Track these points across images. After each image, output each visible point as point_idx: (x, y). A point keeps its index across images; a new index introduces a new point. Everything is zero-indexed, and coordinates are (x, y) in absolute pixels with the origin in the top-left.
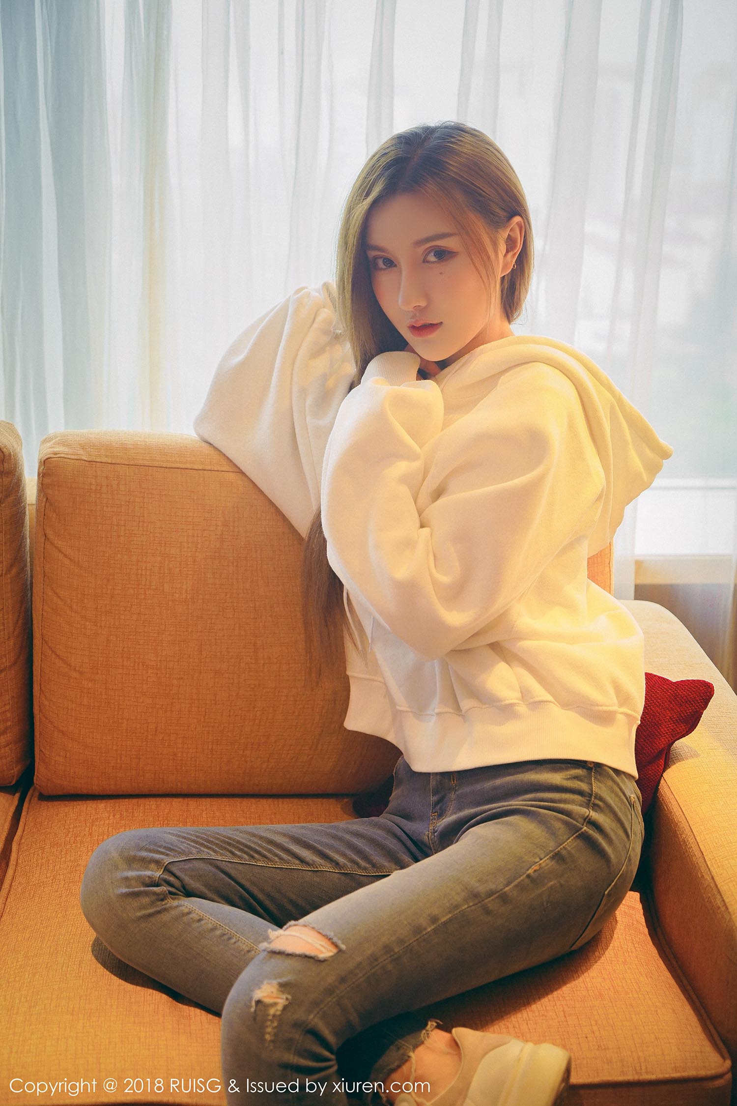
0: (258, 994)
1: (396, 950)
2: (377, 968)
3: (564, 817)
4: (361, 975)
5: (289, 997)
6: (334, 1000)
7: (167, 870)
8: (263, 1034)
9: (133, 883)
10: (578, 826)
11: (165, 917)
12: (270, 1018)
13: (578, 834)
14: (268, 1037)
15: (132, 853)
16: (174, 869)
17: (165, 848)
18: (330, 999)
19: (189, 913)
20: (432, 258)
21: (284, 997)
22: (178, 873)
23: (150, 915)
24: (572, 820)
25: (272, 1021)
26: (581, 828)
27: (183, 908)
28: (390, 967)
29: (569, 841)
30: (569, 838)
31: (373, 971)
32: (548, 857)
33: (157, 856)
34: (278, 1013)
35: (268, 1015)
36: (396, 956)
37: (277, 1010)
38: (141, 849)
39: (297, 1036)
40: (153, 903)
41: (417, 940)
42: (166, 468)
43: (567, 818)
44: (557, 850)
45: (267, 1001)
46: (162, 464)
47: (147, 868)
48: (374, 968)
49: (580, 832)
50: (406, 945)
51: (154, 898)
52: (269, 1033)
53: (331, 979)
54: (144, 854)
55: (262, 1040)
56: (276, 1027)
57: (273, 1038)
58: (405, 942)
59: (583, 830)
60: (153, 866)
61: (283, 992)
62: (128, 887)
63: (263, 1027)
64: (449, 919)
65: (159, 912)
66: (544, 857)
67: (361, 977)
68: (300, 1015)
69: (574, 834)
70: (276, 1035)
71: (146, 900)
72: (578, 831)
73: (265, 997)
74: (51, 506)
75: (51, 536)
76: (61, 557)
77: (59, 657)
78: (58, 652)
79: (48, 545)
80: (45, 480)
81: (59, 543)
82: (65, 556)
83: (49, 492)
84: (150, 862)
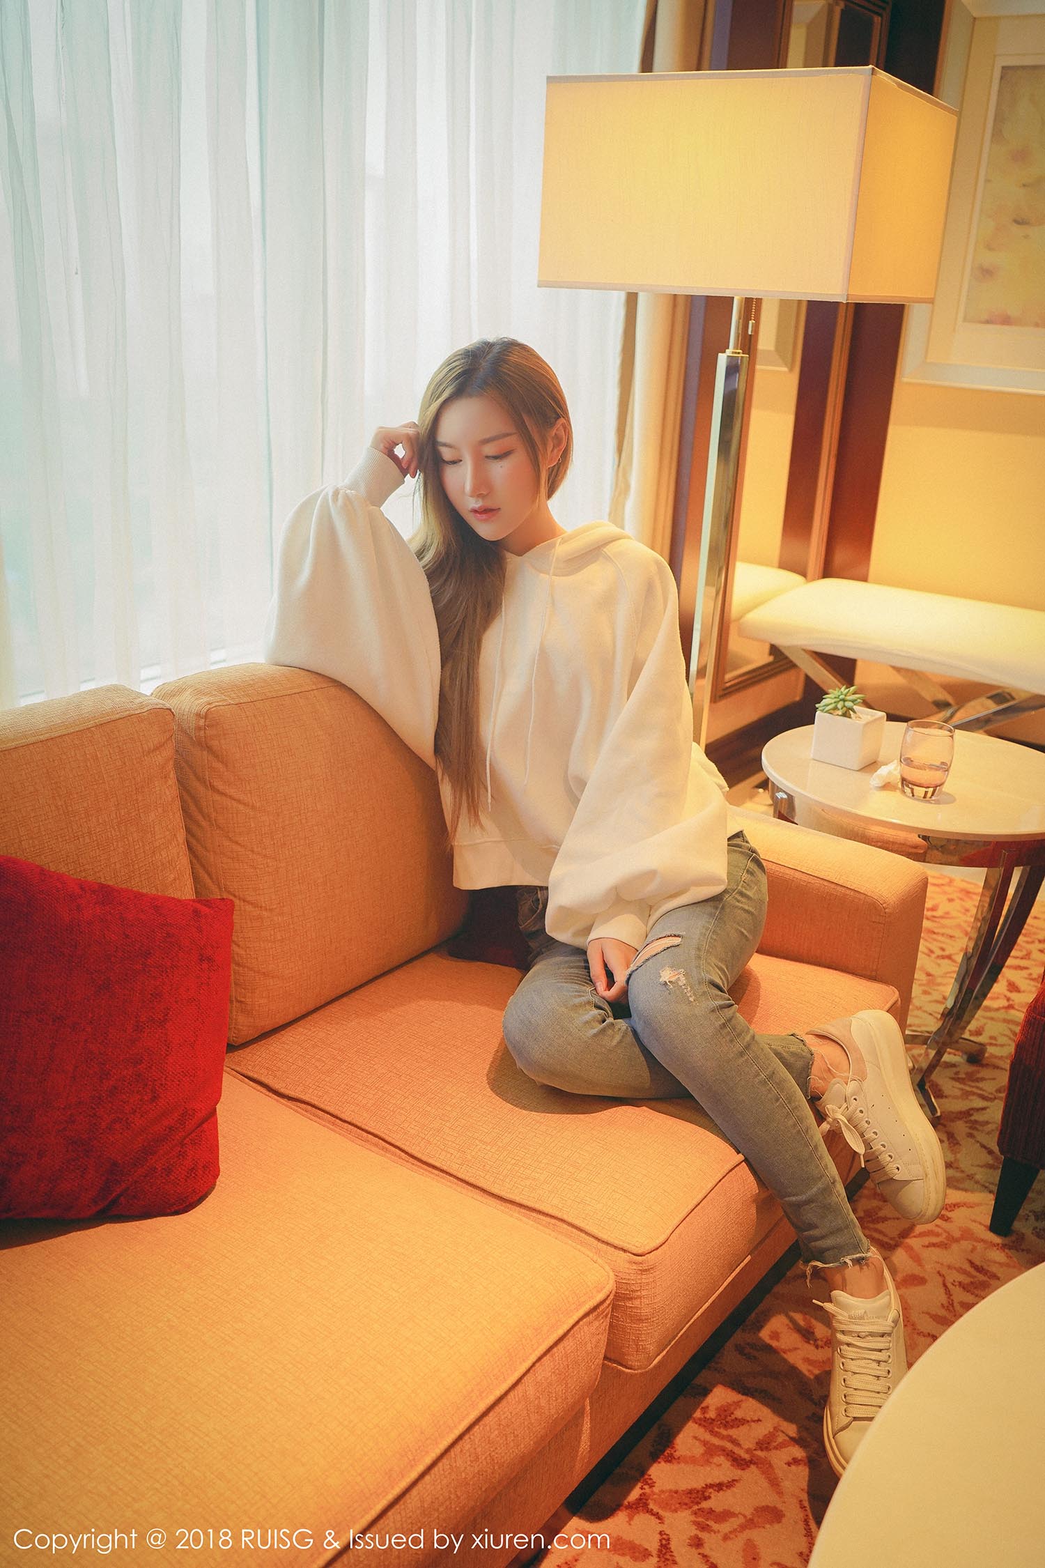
33: (585, 999)
35: (681, 986)
38: (571, 998)
47: (588, 1010)
54: (577, 1000)
74: (217, 757)
75: (221, 787)
76: (235, 804)
77: (249, 902)
78: (249, 898)
79: (217, 797)
80: (209, 732)
81: (231, 791)
82: (239, 801)
83: (215, 743)
84: (585, 1004)
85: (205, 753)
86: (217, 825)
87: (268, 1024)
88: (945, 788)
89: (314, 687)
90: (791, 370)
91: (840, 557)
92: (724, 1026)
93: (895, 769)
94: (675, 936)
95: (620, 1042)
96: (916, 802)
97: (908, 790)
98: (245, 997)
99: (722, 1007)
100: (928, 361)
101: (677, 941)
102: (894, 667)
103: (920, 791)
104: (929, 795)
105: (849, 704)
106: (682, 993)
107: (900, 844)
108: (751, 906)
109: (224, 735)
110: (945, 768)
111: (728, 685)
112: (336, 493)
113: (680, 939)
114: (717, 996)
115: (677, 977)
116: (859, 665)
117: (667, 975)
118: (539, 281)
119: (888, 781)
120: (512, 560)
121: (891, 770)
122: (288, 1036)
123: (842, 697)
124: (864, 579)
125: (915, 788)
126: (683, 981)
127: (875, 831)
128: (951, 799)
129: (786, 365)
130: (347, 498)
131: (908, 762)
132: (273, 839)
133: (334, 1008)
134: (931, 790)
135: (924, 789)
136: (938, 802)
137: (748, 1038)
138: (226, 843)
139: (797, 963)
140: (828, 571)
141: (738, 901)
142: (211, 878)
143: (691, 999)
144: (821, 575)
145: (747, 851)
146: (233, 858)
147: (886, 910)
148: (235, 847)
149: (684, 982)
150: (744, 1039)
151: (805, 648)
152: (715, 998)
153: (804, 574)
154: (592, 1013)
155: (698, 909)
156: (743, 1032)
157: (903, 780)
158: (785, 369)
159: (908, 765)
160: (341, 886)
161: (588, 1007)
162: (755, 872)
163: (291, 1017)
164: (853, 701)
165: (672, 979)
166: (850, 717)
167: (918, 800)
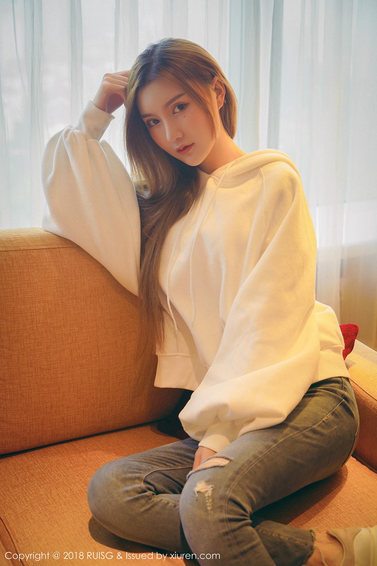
0: (197, 489)
1: (260, 456)
2: (253, 466)
3: (333, 393)
4: (245, 470)
5: (213, 486)
6: (236, 483)
7: (146, 482)
8: (207, 507)
9: (132, 493)
10: (340, 399)
11: (157, 508)
12: (207, 498)
13: (341, 403)
14: (209, 508)
15: (123, 476)
16: (149, 480)
17: (137, 469)
18: (234, 483)
19: (168, 503)
20: (177, 110)
21: (211, 486)
22: (152, 482)
23: (149, 509)
24: (337, 395)
25: (208, 500)
26: (342, 400)
27: (163, 501)
28: (259, 465)
29: (337, 406)
30: (337, 405)
31: (251, 467)
32: (330, 413)
33: (137, 475)
34: (210, 495)
35: (205, 497)
36: (260, 460)
37: (209, 494)
38: (126, 473)
39: (224, 504)
40: (147, 502)
41: (269, 451)
42: (38, 249)
43: (335, 394)
44: (333, 410)
45: (203, 491)
46: (35, 248)
47: (135, 483)
48: (251, 466)
49: (342, 402)
50: (264, 454)
51: (147, 499)
52: (209, 506)
53: (231, 474)
54: (130, 475)
55: (207, 510)
56: (212, 502)
57: (211, 508)
58: (263, 453)
59: (343, 400)
60: (137, 481)
61: (208, 485)
62: (130, 496)
63: (205, 504)
64: (284, 440)
65: (153, 506)
66: (328, 414)
67: (245, 471)
68: (221, 492)
69: (339, 403)
70: (212, 505)
71: (143, 501)
72: (341, 401)
73: (201, 489)
94: (226, 459)
101: (225, 463)
106: (204, 502)
113: (228, 462)
114: (232, 510)
115: (206, 489)
117: (200, 486)
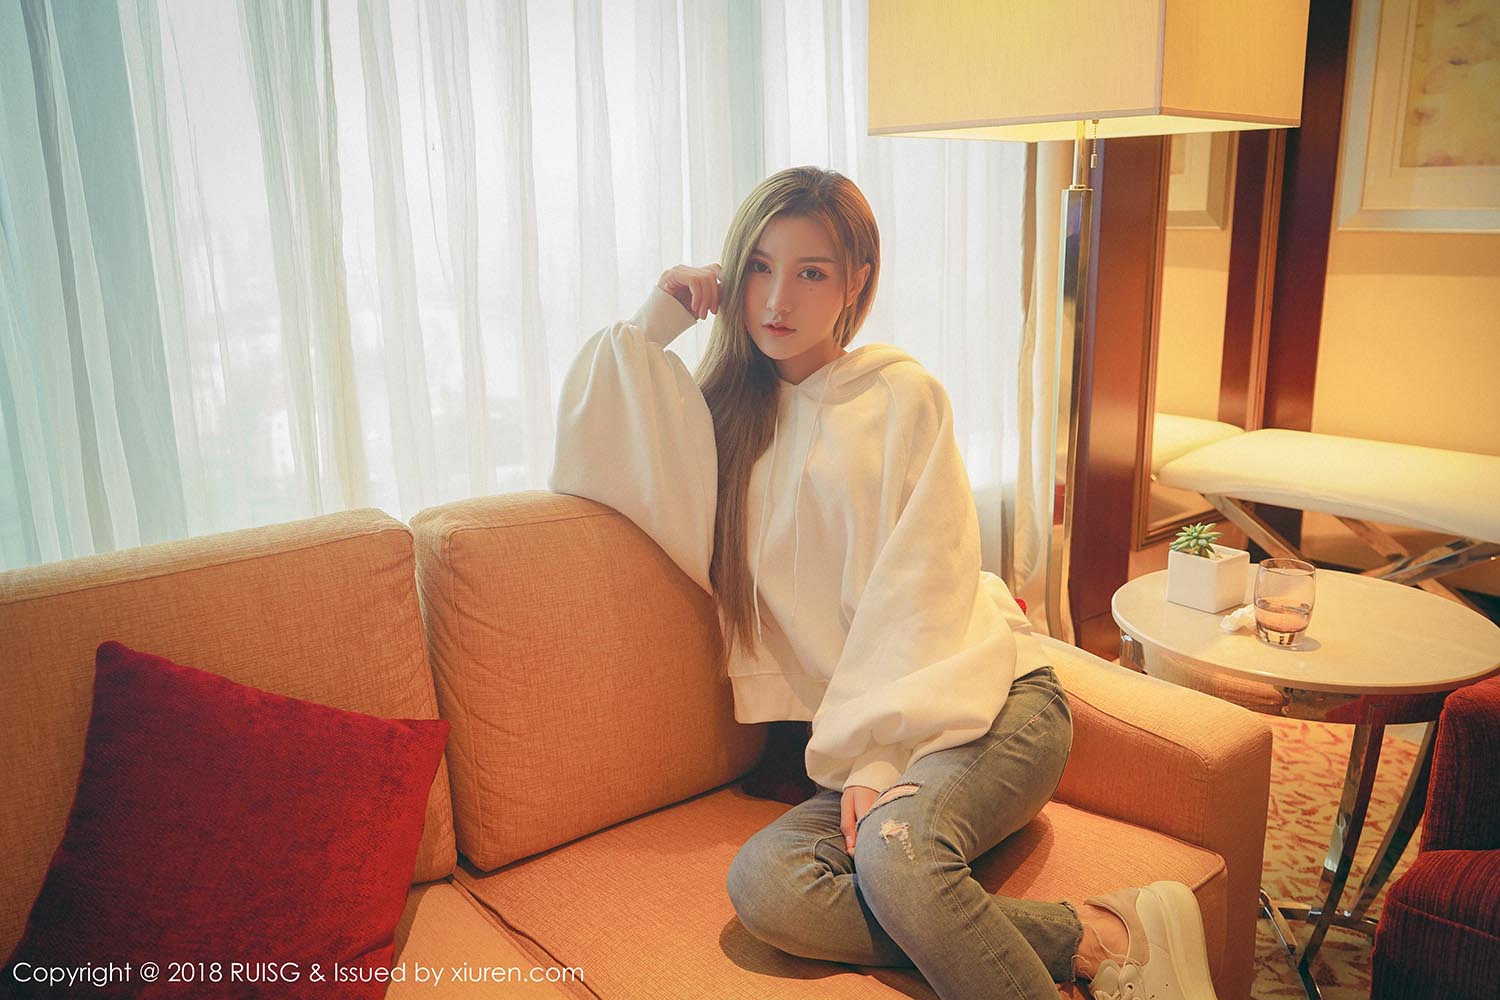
5: (906, 824)
6: (938, 816)
7: (817, 859)
8: (906, 856)
9: (808, 880)
12: (904, 843)
15: (787, 855)
16: (820, 855)
17: (798, 840)
18: (934, 816)
21: (903, 825)
22: (825, 858)
25: (906, 845)
29: (1048, 704)
31: (952, 792)
32: (1038, 714)
33: (804, 849)
35: (901, 842)
38: (788, 849)
39: (929, 849)
44: (1043, 709)
47: (805, 863)
49: (1055, 699)
52: (910, 854)
53: (927, 804)
54: (795, 851)
55: (908, 861)
56: (912, 847)
59: (1056, 696)
62: (807, 883)
63: (902, 852)
69: (1051, 701)
71: (826, 887)
74: (462, 579)
75: (466, 608)
76: (481, 627)
77: (495, 726)
78: (493, 722)
79: (464, 620)
80: (455, 555)
81: (478, 614)
82: (485, 625)
83: (459, 566)
84: (803, 856)
85: (452, 575)
86: (464, 649)
87: (518, 852)
88: (1307, 633)
89: (584, 515)
90: (1223, 229)
91: (1283, 409)
92: (946, 891)
93: (1250, 613)
94: (913, 784)
95: (837, 900)
96: (1271, 648)
97: (1262, 634)
98: (491, 822)
99: (947, 870)
100: (1364, 208)
101: (913, 790)
102: (1340, 519)
103: (1275, 636)
104: (1286, 640)
105: (1203, 542)
106: (901, 849)
107: (1250, 694)
108: (1027, 754)
109: (469, 558)
110: (1306, 611)
111: (1152, 534)
112: (618, 326)
113: (917, 788)
114: (943, 856)
115: (898, 831)
116: (1306, 516)
117: (888, 828)
118: (869, 130)
119: (1241, 624)
120: (787, 389)
121: (1248, 614)
122: (537, 867)
123: (1195, 534)
124: (1308, 429)
125: (1269, 632)
126: (905, 834)
127: (1221, 678)
128: (1313, 646)
129: (1218, 225)
130: (628, 331)
131: (1264, 605)
132: (523, 664)
133: (594, 840)
134: (1287, 636)
135: (1279, 634)
136: (1300, 649)
137: (978, 908)
138: (472, 666)
139: (1112, 822)
140: (1268, 422)
141: (1010, 748)
142: (459, 700)
143: (911, 857)
144: (1261, 424)
145: (1049, 691)
146: (479, 682)
147: (1209, 767)
148: (481, 670)
149: (907, 837)
150: (972, 908)
151: (1230, 496)
152: (941, 858)
153: (1242, 426)
154: (809, 866)
155: (955, 755)
156: (971, 900)
157: (1258, 623)
158: (1218, 228)
159: (1263, 608)
160: (605, 715)
161: (807, 859)
162: (1053, 716)
163: (544, 846)
164: (1207, 539)
165: (892, 833)
166: (1207, 556)
167: (1273, 645)
